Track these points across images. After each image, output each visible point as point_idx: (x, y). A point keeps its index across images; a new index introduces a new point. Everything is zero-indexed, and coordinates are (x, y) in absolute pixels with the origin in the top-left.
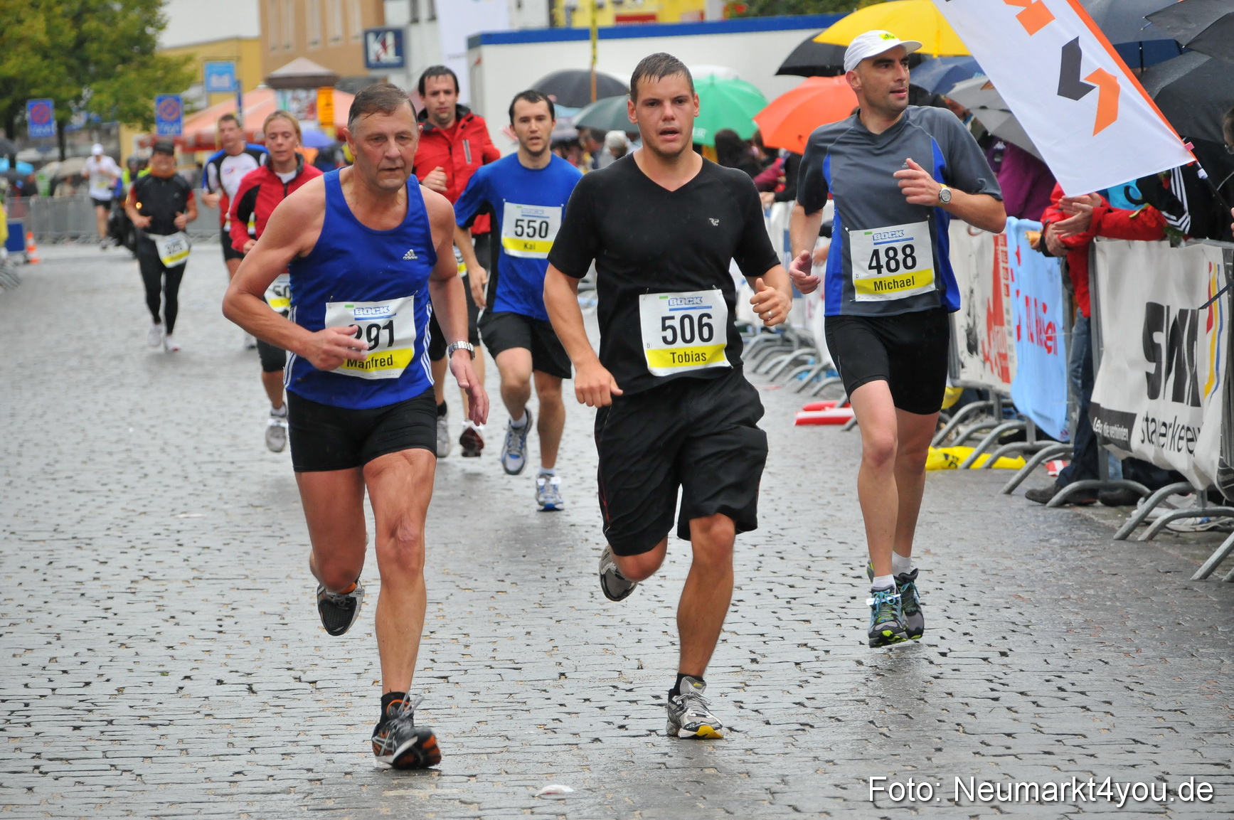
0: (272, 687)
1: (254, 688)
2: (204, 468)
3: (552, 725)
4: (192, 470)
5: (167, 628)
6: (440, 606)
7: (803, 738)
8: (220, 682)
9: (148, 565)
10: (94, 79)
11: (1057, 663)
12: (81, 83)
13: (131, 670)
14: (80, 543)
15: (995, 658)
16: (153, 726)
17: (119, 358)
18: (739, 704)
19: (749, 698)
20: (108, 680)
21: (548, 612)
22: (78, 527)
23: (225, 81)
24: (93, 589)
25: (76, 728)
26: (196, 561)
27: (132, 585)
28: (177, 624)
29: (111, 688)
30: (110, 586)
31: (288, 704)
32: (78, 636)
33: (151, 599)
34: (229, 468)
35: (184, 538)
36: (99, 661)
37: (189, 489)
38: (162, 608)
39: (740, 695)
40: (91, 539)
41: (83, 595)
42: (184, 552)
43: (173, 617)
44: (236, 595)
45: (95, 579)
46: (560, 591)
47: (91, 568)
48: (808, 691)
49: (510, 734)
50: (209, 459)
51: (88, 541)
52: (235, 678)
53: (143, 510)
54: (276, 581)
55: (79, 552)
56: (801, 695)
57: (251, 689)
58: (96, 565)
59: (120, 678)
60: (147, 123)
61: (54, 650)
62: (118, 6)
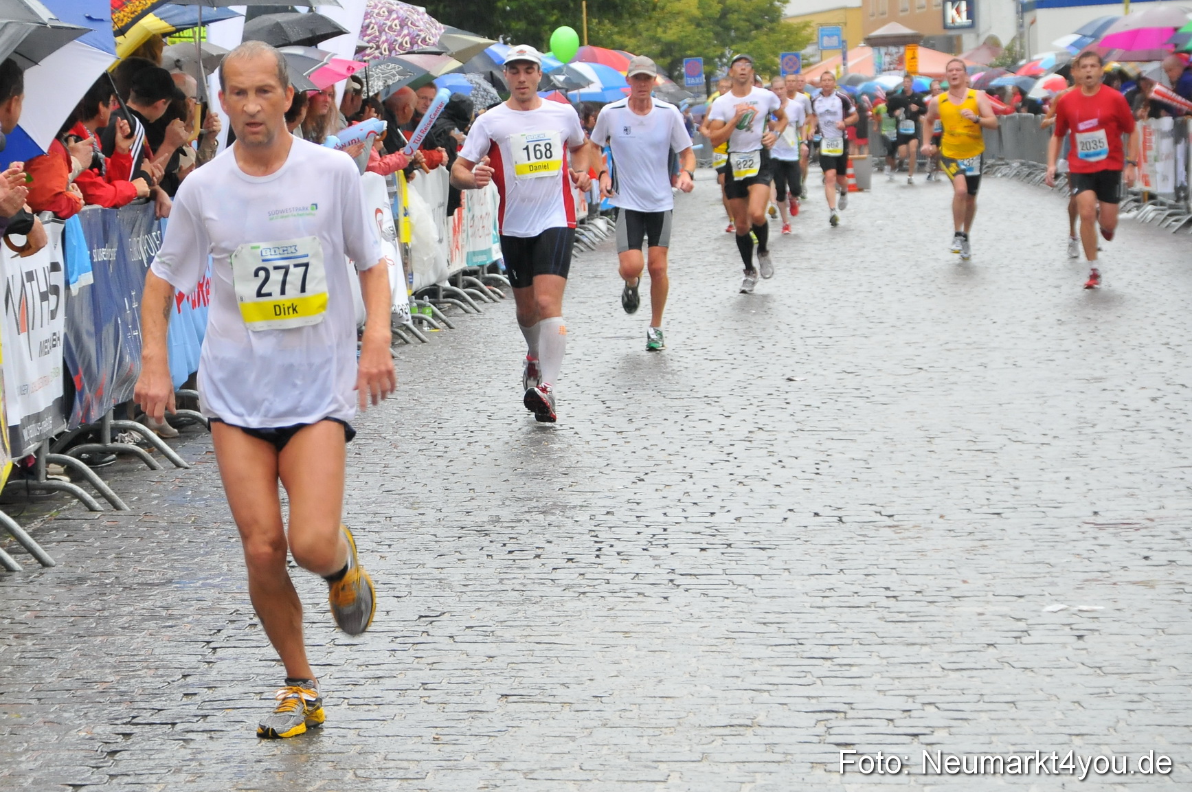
0: (858, 519)
1: (844, 519)
2: (809, 341)
3: (1086, 554)
4: (798, 342)
5: (776, 470)
6: (995, 455)
8: (816, 514)
9: (762, 421)
12: (724, 45)
13: (746, 504)
14: (709, 400)
16: (763, 549)
20: (729, 511)
21: (1083, 461)
22: (709, 388)
23: (835, 41)
24: (720, 438)
25: (703, 549)
26: (800, 416)
27: (749, 435)
28: (784, 467)
29: (730, 517)
30: (732, 435)
31: (872, 533)
32: (706, 475)
33: (763, 446)
34: (829, 342)
35: (790, 397)
36: (723, 496)
37: (796, 358)
38: (772, 454)
40: (718, 398)
41: (711, 442)
42: (790, 409)
43: (780, 461)
44: (830, 444)
45: (721, 429)
46: (1094, 443)
47: (718, 421)
49: (1052, 561)
50: (812, 334)
51: (716, 399)
52: (828, 511)
53: (761, 374)
54: (863, 433)
55: (709, 408)
59: (738, 509)
61: (688, 485)
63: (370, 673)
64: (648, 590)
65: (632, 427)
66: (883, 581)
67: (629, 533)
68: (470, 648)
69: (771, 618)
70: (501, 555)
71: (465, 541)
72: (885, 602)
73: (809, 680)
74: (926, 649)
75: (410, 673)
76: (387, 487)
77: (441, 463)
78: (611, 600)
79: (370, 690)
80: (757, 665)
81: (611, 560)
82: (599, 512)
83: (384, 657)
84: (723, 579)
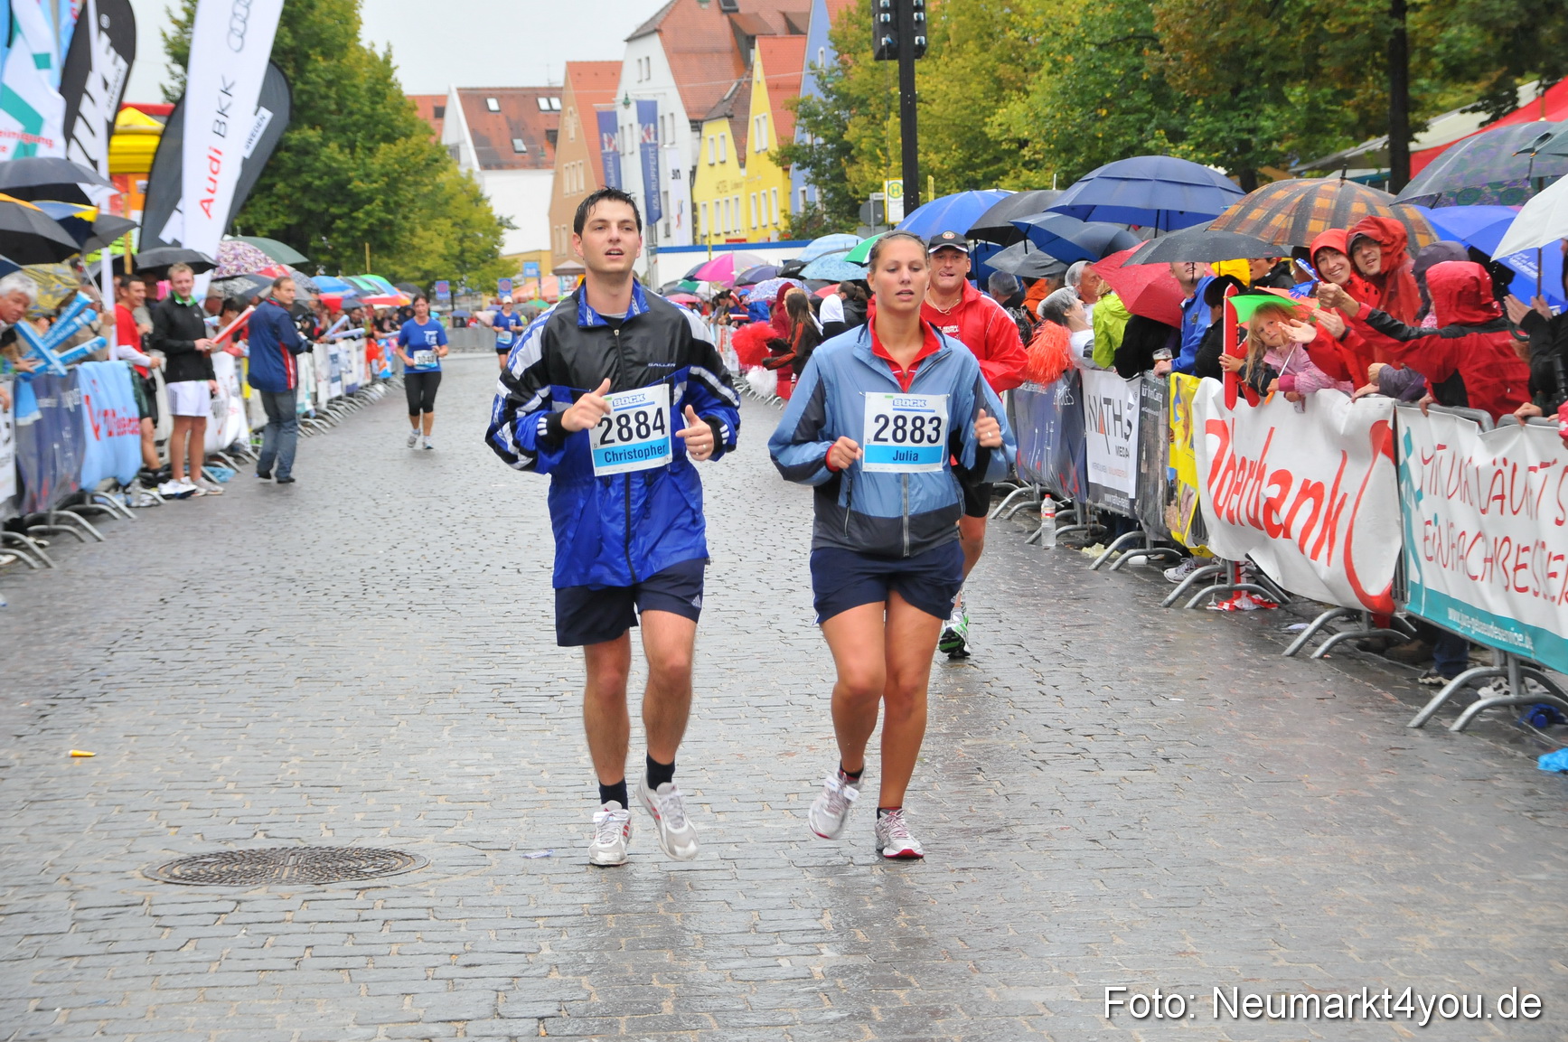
5: (481, 541)
7: (789, 596)
8: (504, 568)
10: (469, 270)
12: (462, 273)
13: (461, 562)
16: (469, 589)
17: (472, 407)
18: (760, 580)
19: (764, 577)
20: (449, 566)
23: (534, 272)
24: (447, 521)
25: (431, 589)
27: (466, 520)
28: (485, 539)
29: (450, 570)
30: (455, 520)
32: (436, 545)
33: (474, 527)
35: (493, 497)
36: (447, 557)
39: (761, 575)
42: (493, 503)
43: (484, 536)
45: (448, 516)
47: (447, 511)
48: (794, 573)
52: (511, 566)
56: (790, 576)
57: (518, 571)
58: (448, 510)
59: (455, 565)
60: (495, 292)
61: (425, 551)
62: (481, 235)
63: (214, 666)
64: (395, 614)
65: (391, 515)
66: (541, 607)
67: (385, 580)
68: (279, 650)
69: (470, 630)
70: (301, 593)
71: (279, 585)
72: (541, 619)
73: (491, 665)
75: (240, 666)
76: (231, 552)
77: (267, 538)
78: (371, 619)
79: (214, 676)
80: (459, 657)
81: (372, 596)
82: (367, 567)
83: (223, 656)
84: (443, 607)
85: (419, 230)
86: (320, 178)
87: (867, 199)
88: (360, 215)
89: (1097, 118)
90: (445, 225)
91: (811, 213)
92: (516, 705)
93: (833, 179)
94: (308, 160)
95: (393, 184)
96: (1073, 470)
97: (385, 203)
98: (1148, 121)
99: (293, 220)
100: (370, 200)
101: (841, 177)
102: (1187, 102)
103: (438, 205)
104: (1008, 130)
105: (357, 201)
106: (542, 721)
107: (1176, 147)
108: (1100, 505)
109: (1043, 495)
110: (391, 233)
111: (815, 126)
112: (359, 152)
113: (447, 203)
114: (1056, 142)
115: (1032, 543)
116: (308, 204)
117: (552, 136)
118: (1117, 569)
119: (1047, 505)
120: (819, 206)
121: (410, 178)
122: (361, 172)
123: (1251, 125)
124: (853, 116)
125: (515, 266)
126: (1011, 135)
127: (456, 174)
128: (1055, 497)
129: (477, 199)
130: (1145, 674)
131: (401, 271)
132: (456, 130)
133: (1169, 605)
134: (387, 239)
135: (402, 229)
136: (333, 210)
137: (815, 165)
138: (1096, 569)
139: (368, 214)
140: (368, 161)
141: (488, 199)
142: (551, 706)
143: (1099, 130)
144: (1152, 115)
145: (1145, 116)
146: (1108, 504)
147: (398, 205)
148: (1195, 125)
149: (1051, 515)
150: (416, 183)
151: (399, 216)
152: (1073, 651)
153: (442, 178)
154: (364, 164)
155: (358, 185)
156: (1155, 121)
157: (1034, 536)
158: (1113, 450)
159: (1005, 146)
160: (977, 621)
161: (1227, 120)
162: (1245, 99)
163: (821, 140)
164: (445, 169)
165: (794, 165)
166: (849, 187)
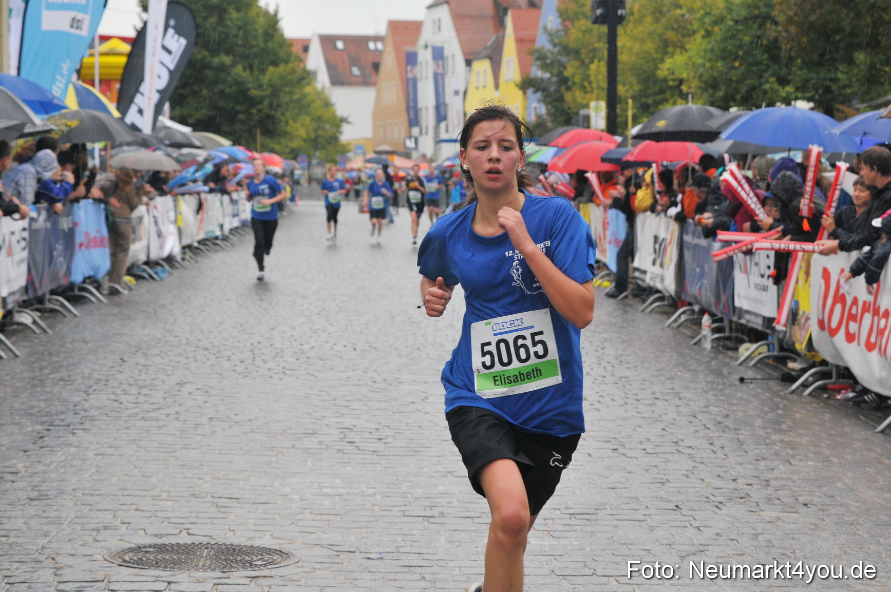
0: (362, 349)
8: (345, 346)
10: (320, 149)
11: (620, 352)
12: (315, 150)
14: (304, 297)
15: (600, 350)
23: (361, 151)
33: (325, 317)
38: (328, 320)
43: (331, 324)
47: (307, 306)
52: (350, 345)
53: (325, 287)
55: (303, 301)
57: (355, 349)
62: (328, 127)
66: (371, 375)
72: (370, 383)
73: (338, 415)
74: (387, 404)
85: (291, 123)
86: (230, 87)
87: (577, 113)
88: (254, 111)
89: (733, 68)
90: (306, 119)
91: (540, 121)
92: (356, 444)
93: (556, 100)
94: (223, 75)
95: (276, 91)
96: (723, 298)
97: (271, 105)
98: (766, 71)
99: (213, 113)
100: (260, 102)
101: (561, 99)
102: (791, 59)
103: (303, 107)
104: (673, 73)
105: (253, 102)
106: (374, 457)
107: (783, 88)
108: (743, 321)
109: (703, 312)
110: (273, 123)
111: (545, 67)
112: (256, 73)
113: (309, 105)
114: (706, 82)
115: (695, 344)
116: (222, 103)
117: (376, 66)
118: (754, 365)
119: (706, 320)
120: (545, 117)
121: (287, 89)
122: (256, 84)
123: (833, 76)
124: (569, 60)
125: (349, 147)
126: (674, 77)
127: (315, 88)
128: (712, 315)
129: (327, 104)
130: (782, 441)
131: (277, 147)
132: (315, 61)
133: (793, 392)
134: (270, 127)
135: (280, 121)
136: (238, 108)
137: (544, 90)
138: (741, 364)
139: (260, 111)
140: (261, 77)
141: (334, 105)
142: (379, 446)
143: (734, 75)
144: (768, 66)
145: (763, 68)
146: (748, 321)
147: (279, 105)
148: (795, 75)
149: (709, 326)
150: (291, 93)
151: (279, 112)
152: (729, 422)
153: (307, 90)
154: (258, 79)
155: (254, 92)
156: (770, 72)
157: (696, 340)
158: (752, 285)
159: (671, 83)
160: (664, 397)
161: (817, 73)
162: (828, 60)
163: (547, 75)
164: (308, 84)
165: (530, 91)
166: (566, 106)
